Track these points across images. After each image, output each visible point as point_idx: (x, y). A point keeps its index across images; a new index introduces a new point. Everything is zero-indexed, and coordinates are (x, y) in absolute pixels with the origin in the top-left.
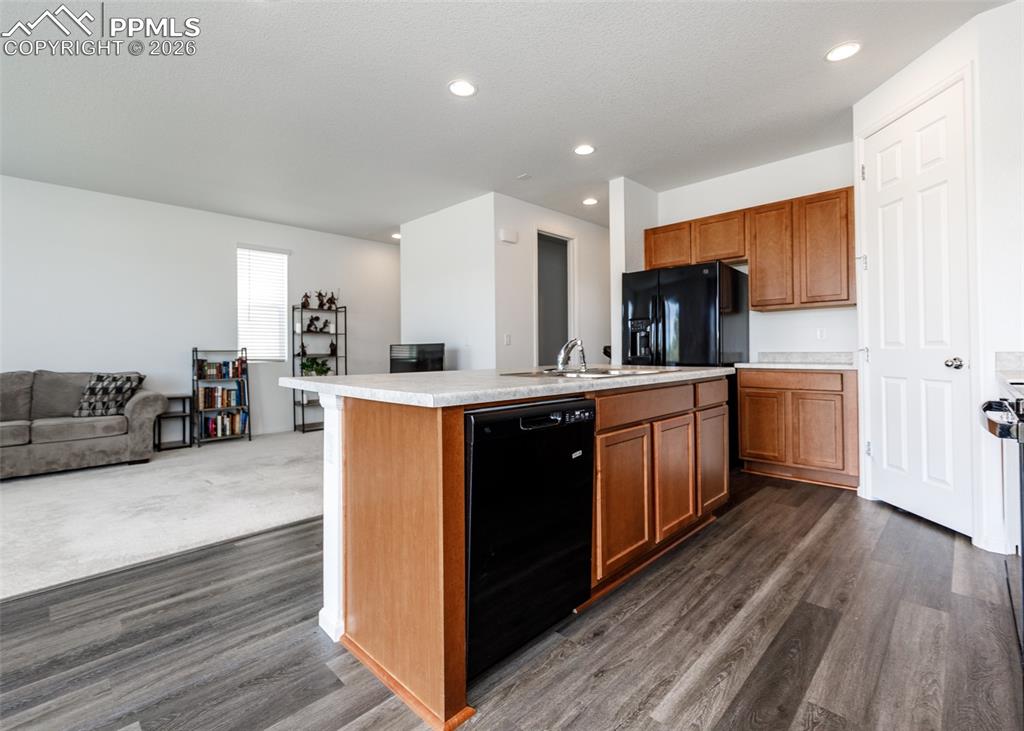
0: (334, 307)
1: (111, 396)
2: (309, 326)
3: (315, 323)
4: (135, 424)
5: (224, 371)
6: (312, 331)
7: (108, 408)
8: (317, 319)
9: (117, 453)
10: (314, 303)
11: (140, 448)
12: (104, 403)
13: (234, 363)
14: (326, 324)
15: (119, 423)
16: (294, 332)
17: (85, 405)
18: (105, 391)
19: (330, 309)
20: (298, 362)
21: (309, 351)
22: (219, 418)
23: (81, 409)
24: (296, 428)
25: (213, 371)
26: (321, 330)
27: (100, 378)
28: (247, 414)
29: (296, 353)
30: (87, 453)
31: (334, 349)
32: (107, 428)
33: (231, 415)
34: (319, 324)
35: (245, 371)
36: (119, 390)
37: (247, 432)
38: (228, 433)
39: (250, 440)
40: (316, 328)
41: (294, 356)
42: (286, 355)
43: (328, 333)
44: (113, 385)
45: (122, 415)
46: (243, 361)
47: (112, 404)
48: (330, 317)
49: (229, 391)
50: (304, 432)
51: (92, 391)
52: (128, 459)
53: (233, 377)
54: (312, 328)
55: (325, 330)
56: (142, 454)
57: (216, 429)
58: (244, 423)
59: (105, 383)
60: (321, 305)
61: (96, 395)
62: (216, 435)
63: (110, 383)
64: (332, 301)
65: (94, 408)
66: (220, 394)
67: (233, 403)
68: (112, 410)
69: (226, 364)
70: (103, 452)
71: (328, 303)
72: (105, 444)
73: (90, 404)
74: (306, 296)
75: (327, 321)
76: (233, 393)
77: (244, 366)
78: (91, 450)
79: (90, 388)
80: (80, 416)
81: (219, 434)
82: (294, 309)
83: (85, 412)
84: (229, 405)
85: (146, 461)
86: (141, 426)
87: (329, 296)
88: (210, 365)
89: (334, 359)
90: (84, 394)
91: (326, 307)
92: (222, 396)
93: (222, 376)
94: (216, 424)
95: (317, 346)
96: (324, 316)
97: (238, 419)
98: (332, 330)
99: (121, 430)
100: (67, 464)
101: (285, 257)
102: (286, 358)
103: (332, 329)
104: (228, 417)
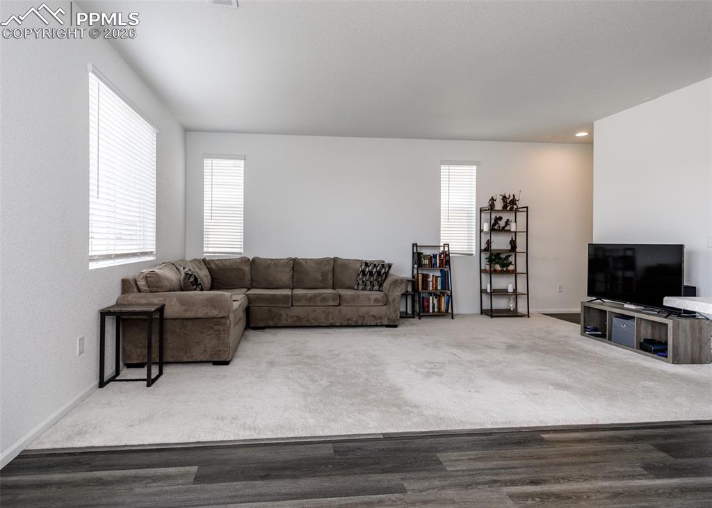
0: (515, 207)
1: (375, 277)
2: (494, 225)
3: (499, 222)
4: (391, 299)
5: (433, 262)
6: (496, 230)
7: (373, 286)
8: (500, 218)
9: (381, 318)
10: (499, 205)
11: (393, 316)
12: (371, 282)
13: (440, 256)
14: (507, 223)
15: (382, 297)
16: (481, 231)
17: (361, 282)
18: (371, 273)
19: (511, 209)
20: (484, 256)
21: (494, 247)
22: (431, 298)
23: (358, 284)
24: (483, 312)
25: (426, 262)
26: (503, 228)
27: (367, 264)
28: (450, 296)
29: (483, 248)
30: (366, 316)
31: (513, 244)
32: (376, 300)
33: (438, 297)
34: (502, 223)
35: (448, 263)
36: (379, 273)
37: (450, 311)
38: (436, 310)
39: (453, 318)
40: (499, 227)
41: (481, 251)
42: (474, 249)
43: (509, 231)
44: (375, 270)
45: (382, 291)
46: (446, 254)
47: (375, 283)
48: (511, 216)
49: (436, 277)
50: (492, 317)
51: (363, 272)
52: (385, 323)
53: (440, 267)
54: (496, 227)
55: (507, 228)
56: (394, 321)
57: (428, 306)
58: (448, 304)
59: (370, 268)
60: (505, 207)
61: (366, 276)
62: (428, 311)
63: (373, 269)
64: (513, 202)
65: (366, 285)
66: (431, 280)
67: (439, 288)
68: (376, 287)
69: (435, 256)
70: (374, 316)
71: (510, 204)
72: (375, 311)
73: (363, 282)
74: (493, 199)
75: (508, 220)
76: (439, 279)
77: (447, 258)
78: (368, 314)
79: (362, 271)
80: (358, 289)
81: (431, 311)
82: (481, 210)
83: (361, 287)
84: (436, 289)
85: (396, 326)
86: (394, 300)
87: (512, 198)
88: (425, 257)
89: (513, 254)
90: (359, 275)
91: (508, 208)
92: (432, 282)
93: (432, 266)
94: (429, 303)
95: (500, 242)
96: (505, 216)
97: (443, 300)
98: (513, 229)
99: (383, 303)
100: (356, 322)
101: (474, 168)
102: (474, 253)
103: (513, 227)
104: (436, 298)
